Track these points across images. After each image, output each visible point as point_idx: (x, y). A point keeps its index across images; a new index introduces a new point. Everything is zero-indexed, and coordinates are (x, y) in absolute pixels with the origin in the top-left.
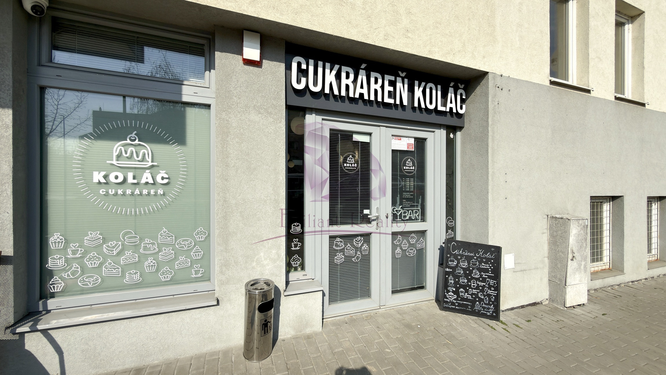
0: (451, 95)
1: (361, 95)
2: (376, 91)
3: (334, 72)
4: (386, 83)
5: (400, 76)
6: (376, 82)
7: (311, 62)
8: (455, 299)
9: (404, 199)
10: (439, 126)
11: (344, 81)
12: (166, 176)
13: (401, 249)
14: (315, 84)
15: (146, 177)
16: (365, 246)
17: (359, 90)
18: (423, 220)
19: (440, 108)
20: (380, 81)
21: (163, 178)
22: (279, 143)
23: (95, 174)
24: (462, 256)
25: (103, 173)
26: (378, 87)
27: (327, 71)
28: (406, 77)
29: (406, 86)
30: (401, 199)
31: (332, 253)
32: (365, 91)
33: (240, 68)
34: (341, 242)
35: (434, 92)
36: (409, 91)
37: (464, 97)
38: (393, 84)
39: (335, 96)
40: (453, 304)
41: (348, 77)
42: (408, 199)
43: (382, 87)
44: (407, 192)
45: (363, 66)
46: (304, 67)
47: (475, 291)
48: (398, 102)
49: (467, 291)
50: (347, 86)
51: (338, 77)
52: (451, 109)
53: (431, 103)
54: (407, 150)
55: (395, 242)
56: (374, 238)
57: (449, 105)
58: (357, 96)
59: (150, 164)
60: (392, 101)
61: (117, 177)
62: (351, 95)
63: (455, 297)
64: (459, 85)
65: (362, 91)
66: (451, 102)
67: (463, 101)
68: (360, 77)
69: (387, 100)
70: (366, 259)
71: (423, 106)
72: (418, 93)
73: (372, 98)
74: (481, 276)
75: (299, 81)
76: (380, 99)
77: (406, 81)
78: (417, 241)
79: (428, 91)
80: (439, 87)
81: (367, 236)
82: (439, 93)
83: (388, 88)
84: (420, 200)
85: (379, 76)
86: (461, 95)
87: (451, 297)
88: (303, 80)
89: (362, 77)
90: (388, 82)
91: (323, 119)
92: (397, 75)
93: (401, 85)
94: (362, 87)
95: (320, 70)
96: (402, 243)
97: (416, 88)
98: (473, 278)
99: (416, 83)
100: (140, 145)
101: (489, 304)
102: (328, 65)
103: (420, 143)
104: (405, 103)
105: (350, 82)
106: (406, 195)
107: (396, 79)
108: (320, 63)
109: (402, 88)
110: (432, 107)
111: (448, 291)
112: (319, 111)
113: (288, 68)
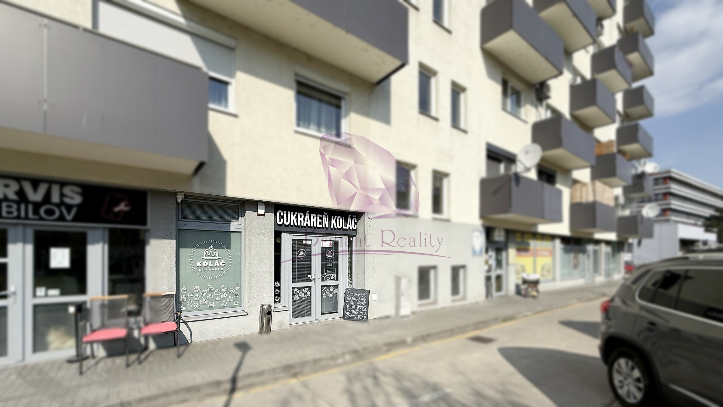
0: (349, 221)
1: (307, 224)
2: (314, 222)
3: (295, 216)
4: (318, 218)
5: (324, 215)
6: (314, 218)
7: (285, 212)
8: (349, 315)
9: (328, 270)
10: (345, 235)
11: (299, 219)
12: (224, 263)
13: (326, 293)
14: (287, 221)
15: (217, 263)
16: (309, 293)
17: (306, 222)
18: (337, 279)
19: (344, 227)
20: (315, 218)
21: (223, 264)
22: (272, 247)
23: (198, 262)
24: (353, 295)
25: (200, 262)
26: (314, 220)
27: (292, 215)
28: (327, 215)
29: (328, 219)
30: (326, 270)
31: (294, 295)
32: (308, 223)
33: (256, 217)
34: (297, 290)
35: (341, 220)
36: (329, 220)
37: (356, 221)
38: (321, 218)
39: (295, 226)
40: (349, 317)
41: (301, 217)
42: (329, 270)
43: (317, 220)
44: (329, 266)
45: (308, 212)
46: (282, 214)
47: (358, 310)
48: (324, 226)
49: (355, 311)
50: (301, 221)
51: (297, 217)
52: (349, 227)
53: (339, 225)
54: (329, 247)
55: (323, 290)
56: (313, 289)
57: (348, 226)
58: (305, 225)
59: (218, 258)
60: (321, 226)
61: (205, 264)
62: (302, 225)
63: (350, 313)
64: (353, 216)
65: (307, 223)
66: (349, 224)
67: (355, 223)
68: (306, 217)
69: (319, 226)
70: (309, 298)
71: (336, 227)
72: (333, 221)
73: (312, 225)
74: (361, 303)
75: (280, 221)
76: (315, 226)
77: (327, 216)
78: (333, 290)
79: (338, 220)
80: (343, 218)
81: (309, 288)
82: (343, 220)
83: (319, 220)
84: (335, 270)
85: (315, 215)
86: (354, 220)
87: (348, 313)
88: (282, 220)
89: (307, 217)
90: (319, 217)
91: (289, 235)
92: (323, 214)
93: (325, 218)
94: (307, 221)
95: (289, 215)
96: (326, 291)
97: (332, 219)
98: (357, 305)
99: (332, 217)
100: (213, 250)
101: (364, 315)
102: (292, 213)
103: (336, 243)
104: (327, 226)
105: (302, 219)
106: (328, 268)
107: (323, 216)
108: (289, 212)
109: (326, 220)
110: (340, 227)
111: (347, 311)
112: (287, 232)
113: (276, 215)
